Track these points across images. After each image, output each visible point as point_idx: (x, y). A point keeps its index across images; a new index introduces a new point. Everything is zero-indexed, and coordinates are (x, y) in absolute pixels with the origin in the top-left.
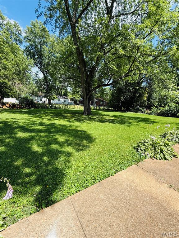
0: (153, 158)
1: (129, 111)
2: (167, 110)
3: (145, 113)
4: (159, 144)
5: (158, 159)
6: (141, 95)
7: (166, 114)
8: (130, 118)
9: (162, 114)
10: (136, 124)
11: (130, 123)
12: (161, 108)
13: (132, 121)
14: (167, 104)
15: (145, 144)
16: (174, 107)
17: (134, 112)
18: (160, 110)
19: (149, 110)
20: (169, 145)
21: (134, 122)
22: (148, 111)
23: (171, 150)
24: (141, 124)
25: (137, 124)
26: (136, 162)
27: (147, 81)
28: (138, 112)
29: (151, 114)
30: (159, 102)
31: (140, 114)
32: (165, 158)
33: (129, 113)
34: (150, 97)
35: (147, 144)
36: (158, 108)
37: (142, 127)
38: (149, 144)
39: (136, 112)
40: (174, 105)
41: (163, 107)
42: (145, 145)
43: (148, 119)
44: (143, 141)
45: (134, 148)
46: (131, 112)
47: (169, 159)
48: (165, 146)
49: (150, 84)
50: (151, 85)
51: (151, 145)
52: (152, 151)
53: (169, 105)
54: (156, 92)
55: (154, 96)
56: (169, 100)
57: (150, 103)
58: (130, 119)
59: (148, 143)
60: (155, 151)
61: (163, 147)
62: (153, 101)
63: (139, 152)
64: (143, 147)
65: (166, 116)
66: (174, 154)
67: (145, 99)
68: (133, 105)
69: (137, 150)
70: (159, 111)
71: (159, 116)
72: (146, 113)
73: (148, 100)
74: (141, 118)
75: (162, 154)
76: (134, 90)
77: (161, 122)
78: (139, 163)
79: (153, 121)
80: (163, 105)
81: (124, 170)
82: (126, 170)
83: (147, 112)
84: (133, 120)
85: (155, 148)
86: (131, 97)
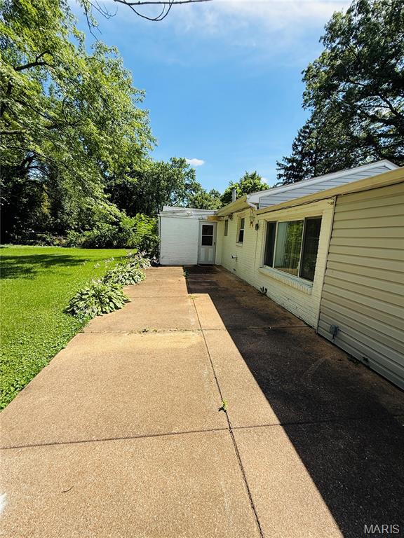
0: (101, 314)
1: (8, 243)
2: (98, 236)
3: (55, 245)
4: (104, 290)
5: (108, 312)
6: (35, 202)
7: (97, 244)
8: (21, 259)
9: (89, 245)
10: (44, 270)
11: (28, 271)
12: (87, 233)
13: (32, 265)
14: (94, 225)
15: (83, 297)
16: (108, 231)
17: (25, 244)
18: (84, 236)
19: (62, 238)
20: (117, 289)
21: (38, 267)
22: (60, 240)
23: (121, 295)
24: (57, 268)
25: (47, 269)
26: (79, 329)
27: (42, 169)
28: (37, 243)
29: (68, 245)
30: (80, 219)
31: (43, 247)
32: (117, 308)
33: (11, 246)
34: (57, 207)
35: (87, 296)
36: (80, 233)
37: (63, 275)
38: (90, 294)
39: (31, 244)
40: (106, 226)
41: (88, 230)
42: (84, 300)
43: (67, 256)
44: (78, 294)
45: (65, 312)
46: (14, 244)
47: (122, 307)
48: (113, 291)
49: (52, 177)
50: (56, 181)
51: (94, 295)
52: (97, 305)
53: (98, 226)
54: (70, 199)
55: (67, 205)
56: (96, 218)
57: (59, 221)
58: (23, 262)
59: (87, 294)
60: (101, 302)
61: (110, 293)
62: (65, 217)
63: (76, 314)
64: (82, 304)
65: (97, 248)
66: (125, 299)
67: (46, 210)
68: (18, 225)
69: (73, 312)
70: (83, 240)
71: (85, 249)
72: (58, 245)
73: (54, 214)
74: (52, 257)
75: (111, 303)
76: (10, 184)
77: (93, 259)
78: (84, 329)
79: (77, 259)
80: (87, 227)
81: (63, 348)
82: (67, 348)
83: (58, 242)
84: (30, 262)
85: (100, 298)
86: (5, 203)
